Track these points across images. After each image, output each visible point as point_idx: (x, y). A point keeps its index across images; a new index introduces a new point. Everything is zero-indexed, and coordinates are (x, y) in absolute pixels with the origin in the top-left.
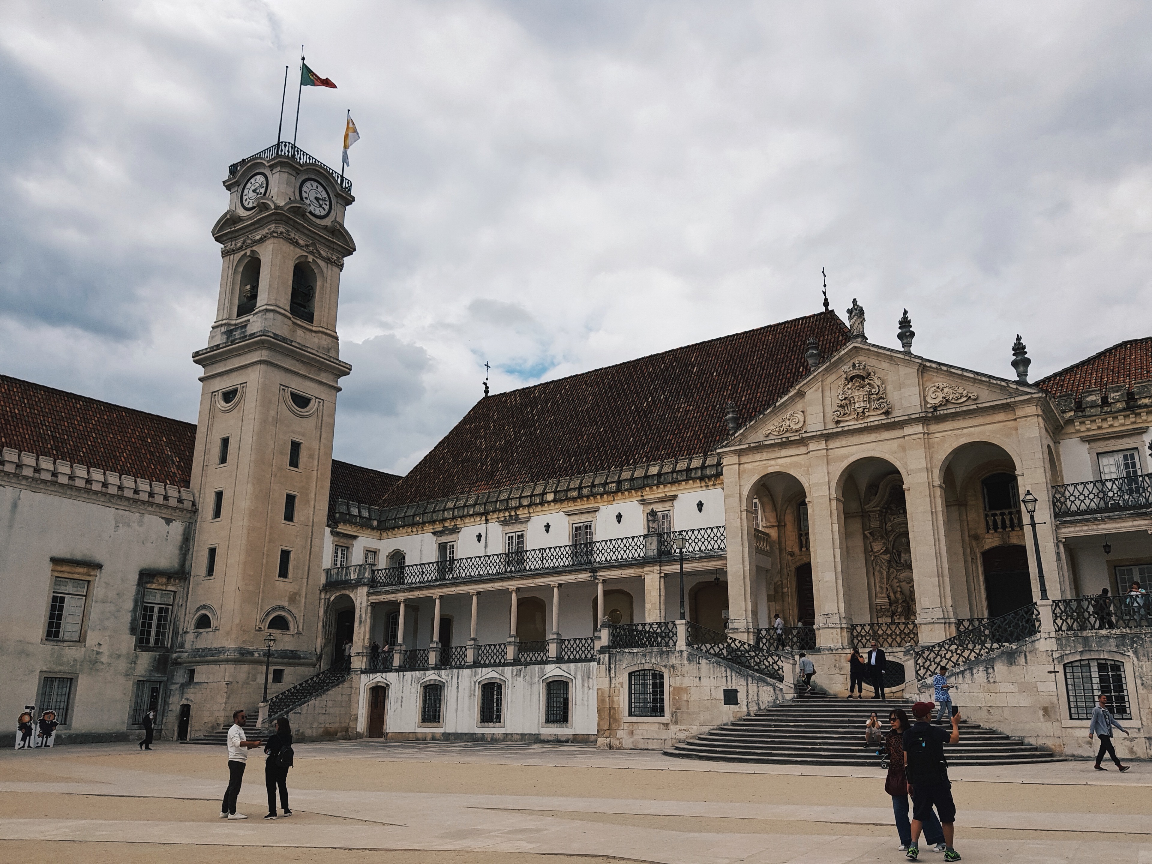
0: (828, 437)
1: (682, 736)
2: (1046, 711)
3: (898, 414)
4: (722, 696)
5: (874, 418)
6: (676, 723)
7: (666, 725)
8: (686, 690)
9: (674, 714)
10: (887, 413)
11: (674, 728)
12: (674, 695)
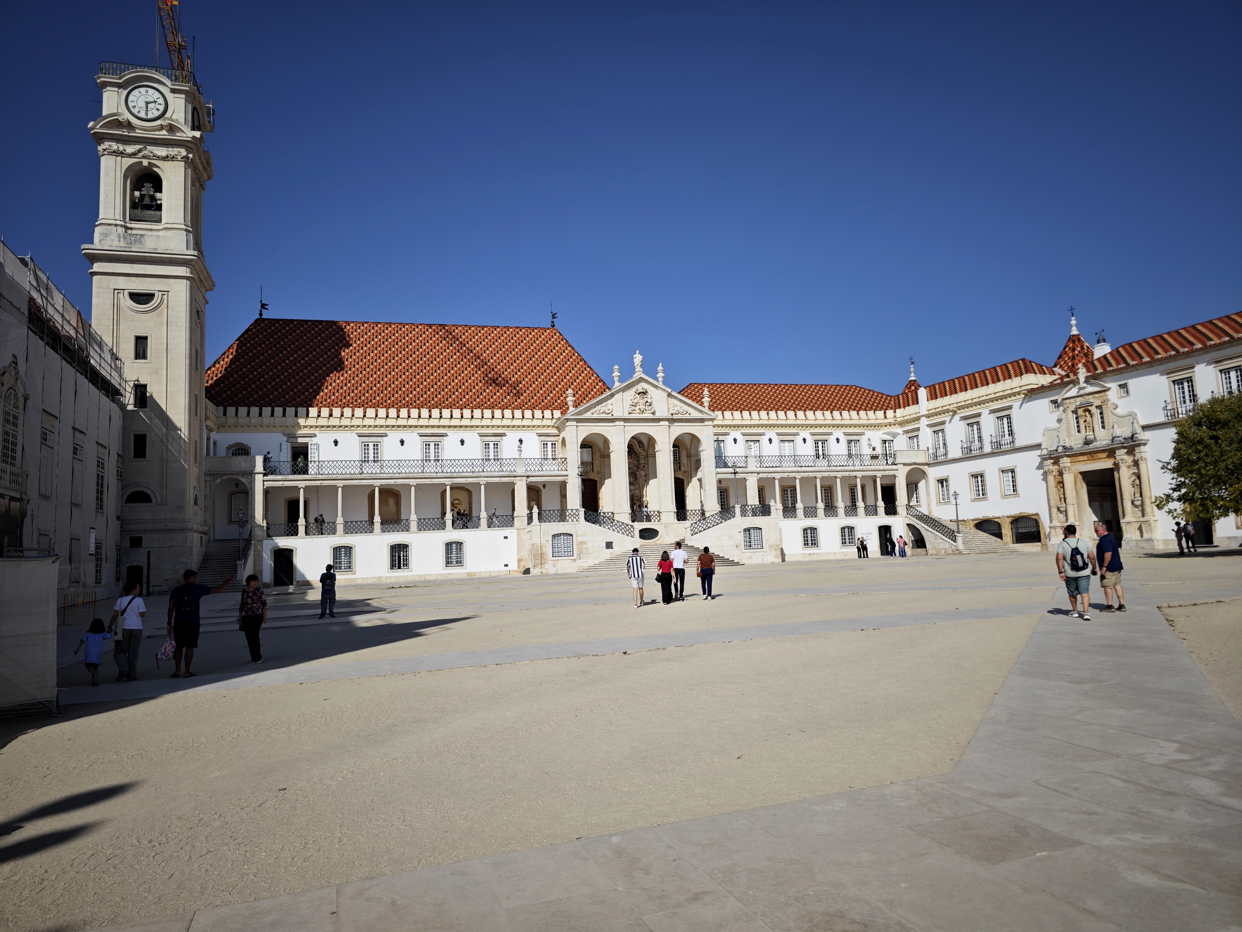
0: (626, 420)
1: (583, 565)
2: (737, 546)
3: (658, 415)
4: (605, 545)
5: (648, 415)
6: (580, 559)
7: (575, 560)
8: (585, 543)
9: (579, 555)
10: (653, 413)
11: (578, 561)
12: (579, 545)
